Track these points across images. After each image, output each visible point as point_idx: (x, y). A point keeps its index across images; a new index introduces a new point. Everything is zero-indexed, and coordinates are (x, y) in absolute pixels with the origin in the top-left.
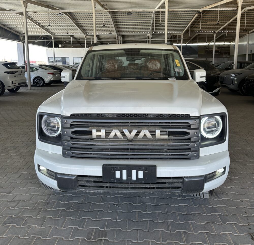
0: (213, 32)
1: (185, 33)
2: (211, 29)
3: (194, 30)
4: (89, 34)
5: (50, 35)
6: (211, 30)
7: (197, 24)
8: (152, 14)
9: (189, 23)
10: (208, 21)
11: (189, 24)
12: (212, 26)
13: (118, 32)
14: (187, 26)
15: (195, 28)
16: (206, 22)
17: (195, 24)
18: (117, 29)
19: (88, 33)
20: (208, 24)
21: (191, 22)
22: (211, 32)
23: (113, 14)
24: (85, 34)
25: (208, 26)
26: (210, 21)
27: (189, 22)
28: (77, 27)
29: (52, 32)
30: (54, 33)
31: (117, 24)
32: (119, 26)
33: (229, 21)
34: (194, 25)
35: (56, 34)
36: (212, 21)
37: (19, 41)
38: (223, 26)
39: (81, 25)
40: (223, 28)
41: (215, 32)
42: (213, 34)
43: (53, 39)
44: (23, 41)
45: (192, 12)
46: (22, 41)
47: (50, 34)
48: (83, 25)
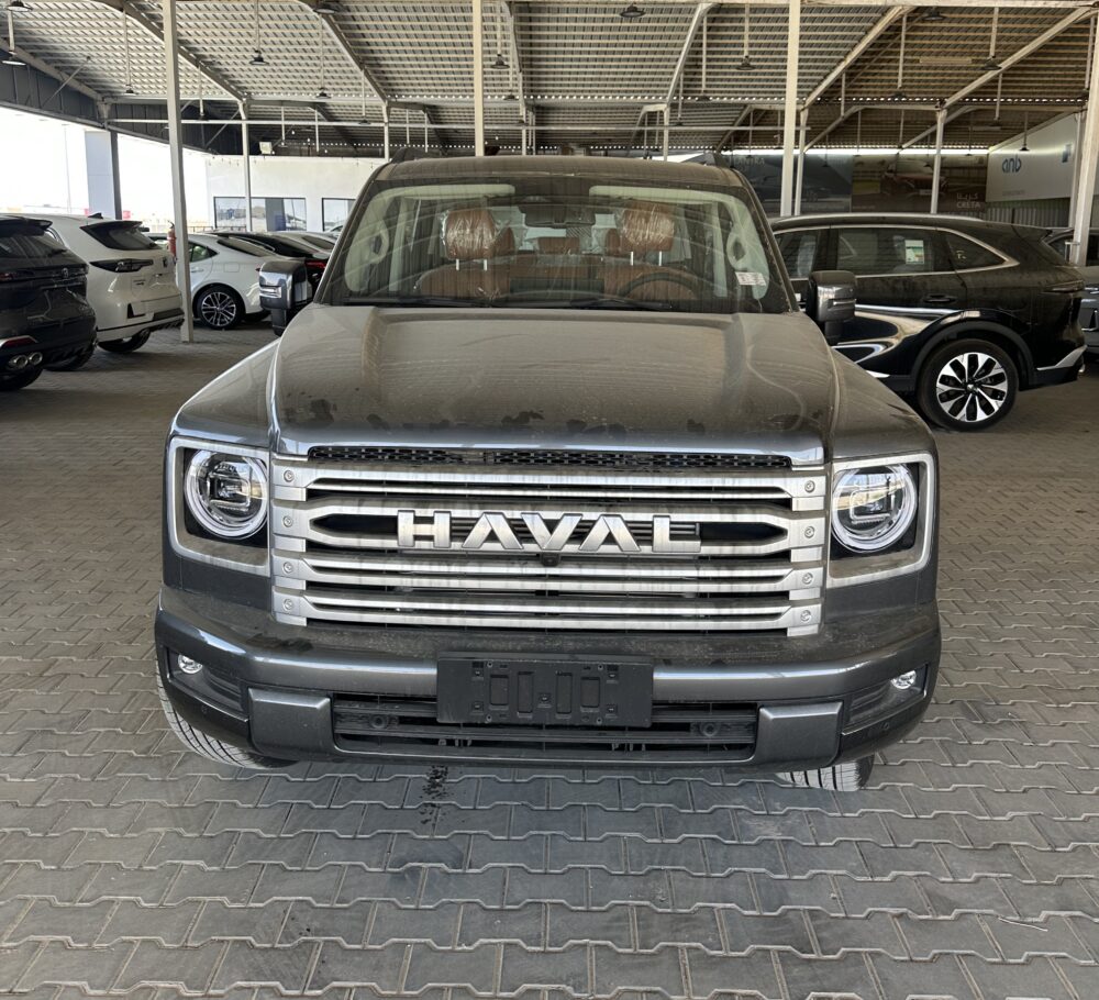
0: (935, 102)
1: (815, 103)
2: (927, 87)
3: (854, 92)
4: (403, 99)
5: (233, 98)
6: (925, 93)
7: (875, 68)
8: (689, 16)
9: (841, 60)
10: (921, 54)
11: (838, 65)
12: (935, 75)
13: (532, 91)
14: (828, 74)
15: (861, 80)
16: (914, 57)
17: (863, 67)
18: (528, 79)
19: (400, 96)
20: (920, 68)
21: (849, 59)
22: (928, 103)
23: (523, 15)
24: (384, 98)
25: (920, 75)
26: (929, 54)
27: (842, 57)
28: (356, 67)
29: (239, 88)
30: (249, 93)
31: (531, 60)
32: (540, 67)
33: (1012, 54)
34: (859, 67)
35: (260, 97)
36: (937, 54)
37: (96, 124)
38: (981, 75)
39: (376, 59)
40: (983, 87)
41: (942, 102)
42: (932, 108)
43: (243, 116)
44: (109, 123)
45: (864, 15)
46: (105, 124)
47: (231, 97)
48: (384, 59)
